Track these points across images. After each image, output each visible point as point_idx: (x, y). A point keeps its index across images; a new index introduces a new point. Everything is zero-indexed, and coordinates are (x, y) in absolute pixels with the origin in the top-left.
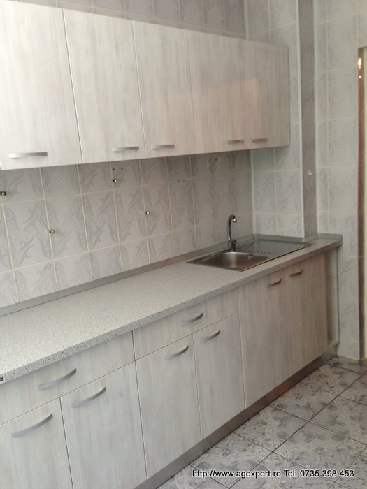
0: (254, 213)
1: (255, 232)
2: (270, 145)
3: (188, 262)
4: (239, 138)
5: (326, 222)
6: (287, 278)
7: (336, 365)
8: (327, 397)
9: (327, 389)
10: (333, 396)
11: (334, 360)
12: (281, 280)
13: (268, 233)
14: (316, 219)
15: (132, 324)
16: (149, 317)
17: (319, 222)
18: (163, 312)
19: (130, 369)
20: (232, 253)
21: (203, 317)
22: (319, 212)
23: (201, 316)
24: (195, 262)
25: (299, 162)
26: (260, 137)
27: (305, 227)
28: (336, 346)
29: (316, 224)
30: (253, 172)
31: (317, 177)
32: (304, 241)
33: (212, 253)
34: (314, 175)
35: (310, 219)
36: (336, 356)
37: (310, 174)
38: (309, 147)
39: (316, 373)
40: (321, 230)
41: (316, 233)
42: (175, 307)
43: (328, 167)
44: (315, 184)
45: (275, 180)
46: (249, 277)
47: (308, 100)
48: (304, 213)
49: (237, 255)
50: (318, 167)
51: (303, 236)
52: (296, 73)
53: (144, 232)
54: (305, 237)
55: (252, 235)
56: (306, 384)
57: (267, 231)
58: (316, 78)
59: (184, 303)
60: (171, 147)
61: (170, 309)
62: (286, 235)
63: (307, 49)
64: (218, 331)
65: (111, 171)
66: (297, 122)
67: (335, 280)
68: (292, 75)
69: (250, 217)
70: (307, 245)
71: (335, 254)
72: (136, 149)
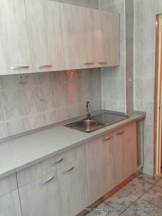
0: (103, 99)
1: (103, 108)
2: (108, 65)
3: (64, 126)
4: (91, 62)
5: (138, 105)
6: (115, 135)
7: (141, 178)
8: (134, 198)
9: (134, 193)
10: (137, 198)
11: (141, 176)
12: (111, 137)
13: (109, 110)
14: (133, 103)
15: (15, 169)
16: (27, 164)
17: (134, 105)
18: (36, 160)
19: (15, 193)
20: (88, 120)
21: (63, 160)
22: (135, 100)
23: (62, 159)
24: (67, 126)
25: (124, 74)
26: (103, 61)
27: (127, 108)
28: (142, 168)
29: (133, 106)
30: (102, 78)
31: (134, 82)
32: (126, 115)
33: (79, 120)
34: (132, 81)
35: (130, 103)
36: (141, 173)
37: (130, 81)
38: (129, 66)
39: (130, 183)
40: (135, 109)
41: (133, 110)
42: (44, 157)
43: (139, 77)
44: (133, 86)
45: (113, 83)
46: (92, 137)
47: (129, 41)
48: (127, 100)
49: (91, 122)
50: (135, 77)
51: (126, 112)
52: (123, 28)
53: (39, 110)
54: (127, 113)
55: (101, 110)
56: (124, 190)
57: (109, 109)
58: (134, 30)
59: (50, 154)
60: (50, 66)
61: (40, 158)
62: (117, 111)
63: (130, 15)
64: (73, 167)
65: (20, 78)
66: (123, 53)
67: (142, 135)
68: (121, 29)
69: (101, 101)
70: (128, 117)
71: (142, 122)
72: (27, 67)
